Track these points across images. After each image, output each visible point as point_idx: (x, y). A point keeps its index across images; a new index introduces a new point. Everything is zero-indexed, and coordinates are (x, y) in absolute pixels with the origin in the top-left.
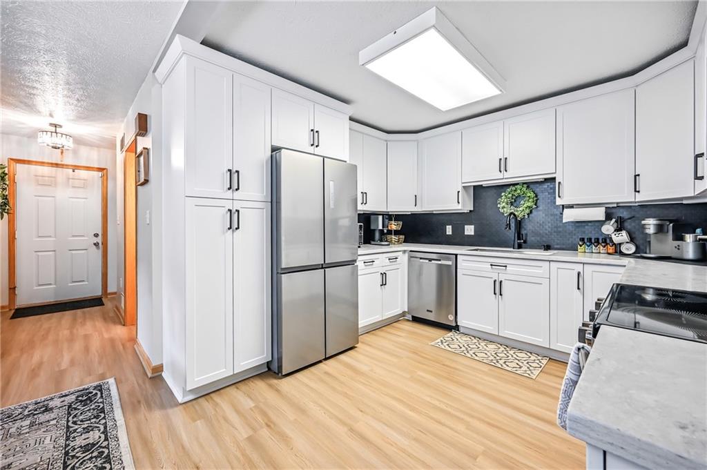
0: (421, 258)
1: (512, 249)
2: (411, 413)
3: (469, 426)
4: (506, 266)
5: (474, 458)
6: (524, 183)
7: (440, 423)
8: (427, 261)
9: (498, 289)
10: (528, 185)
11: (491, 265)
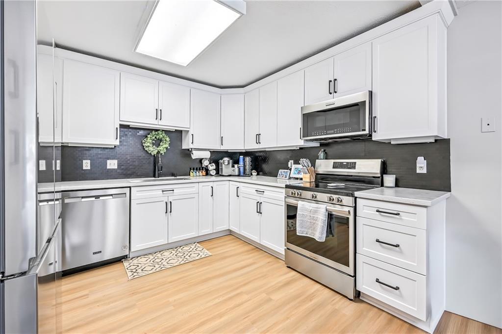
0: (82, 197)
1: (154, 178)
2: (223, 319)
3: (247, 293)
4: (173, 190)
5: (270, 300)
6: (163, 130)
7: (239, 305)
8: (94, 199)
9: (168, 208)
10: (167, 132)
11: (163, 191)
